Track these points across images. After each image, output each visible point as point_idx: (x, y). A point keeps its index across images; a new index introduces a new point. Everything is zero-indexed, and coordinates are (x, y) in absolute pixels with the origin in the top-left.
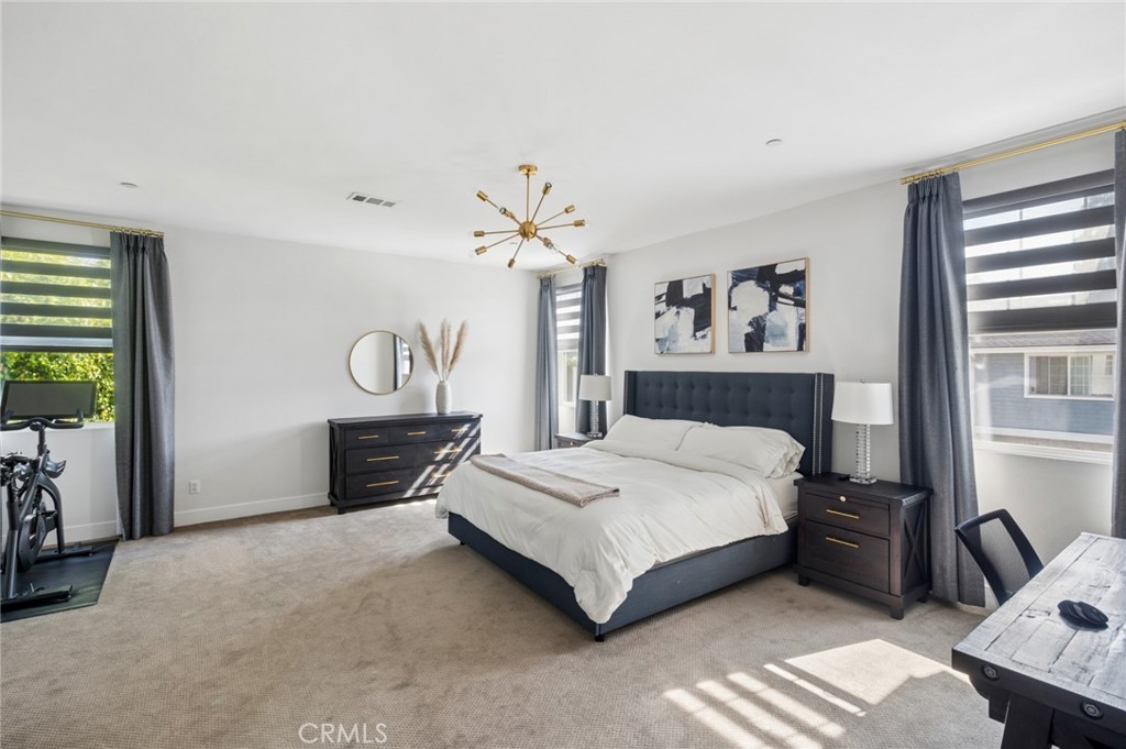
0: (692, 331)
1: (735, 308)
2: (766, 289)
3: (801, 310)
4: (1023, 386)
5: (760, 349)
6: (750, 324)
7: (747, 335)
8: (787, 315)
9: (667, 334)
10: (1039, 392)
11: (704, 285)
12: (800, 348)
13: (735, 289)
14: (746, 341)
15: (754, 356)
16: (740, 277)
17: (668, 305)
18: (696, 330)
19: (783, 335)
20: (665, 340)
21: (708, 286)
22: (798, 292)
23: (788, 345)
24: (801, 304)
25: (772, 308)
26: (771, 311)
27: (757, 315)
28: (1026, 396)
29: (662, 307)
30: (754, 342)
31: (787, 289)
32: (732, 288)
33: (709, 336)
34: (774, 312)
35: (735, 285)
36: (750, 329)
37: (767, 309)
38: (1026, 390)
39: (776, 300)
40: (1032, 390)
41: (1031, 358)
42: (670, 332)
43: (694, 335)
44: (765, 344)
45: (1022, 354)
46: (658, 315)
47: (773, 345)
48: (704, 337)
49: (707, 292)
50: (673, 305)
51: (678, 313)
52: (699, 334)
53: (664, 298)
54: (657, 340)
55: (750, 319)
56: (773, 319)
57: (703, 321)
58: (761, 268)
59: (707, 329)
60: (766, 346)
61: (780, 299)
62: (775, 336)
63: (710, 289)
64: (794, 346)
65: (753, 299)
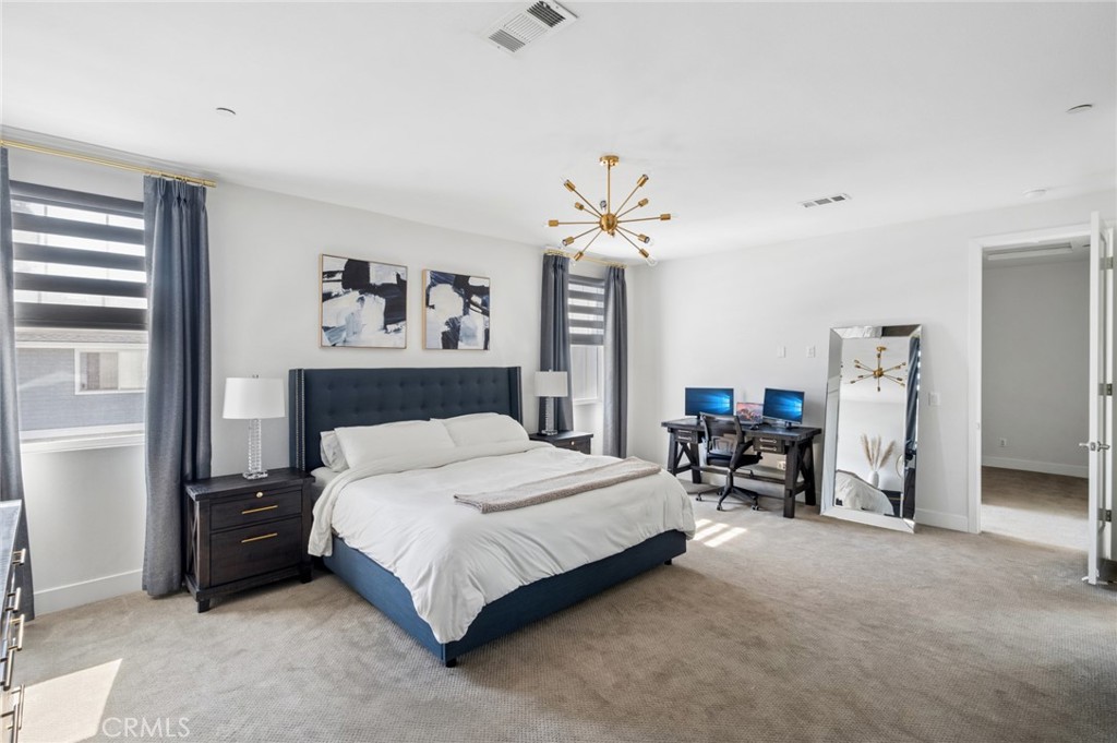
0: (382, 323)
1: (433, 307)
2: (461, 295)
3: (486, 318)
4: (74, 382)
5: (455, 347)
6: (447, 323)
7: (444, 333)
8: (475, 320)
9: (343, 322)
10: (89, 389)
11: (398, 276)
12: (486, 348)
13: (433, 289)
14: (443, 339)
15: (450, 353)
16: (439, 278)
17: (345, 287)
18: (387, 322)
19: (473, 336)
20: (341, 329)
21: (402, 277)
22: (485, 304)
23: (477, 345)
24: (486, 313)
25: (466, 312)
26: (464, 314)
27: (453, 316)
28: (77, 393)
29: (336, 288)
30: (451, 340)
31: (475, 299)
32: (430, 287)
33: (403, 330)
34: (467, 316)
35: (433, 285)
36: (446, 328)
37: (461, 313)
38: (77, 387)
39: (469, 307)
40: (83, 386)
41: (82, 354)
42: (348, 322)
43: (385, 328)
44: (460, 343)
45: (73, 350)
46: (327, 297)
47: (467, 344)
48: (397, 331)
49: (402, 285)
50: (354, 289)
51: (362, 299)
52: (391, 327)
53: (339, 276)
54: (326, 329)
55: (447, 319)
56: (466, 322)
57: (395, 312)
58: (457, 276)
59: (401, 324)
60: (461, 345)
61: (472, 306)
62: (467, 336)
63: (405, 282)
64: (482, 346)
65: (448, 302)
